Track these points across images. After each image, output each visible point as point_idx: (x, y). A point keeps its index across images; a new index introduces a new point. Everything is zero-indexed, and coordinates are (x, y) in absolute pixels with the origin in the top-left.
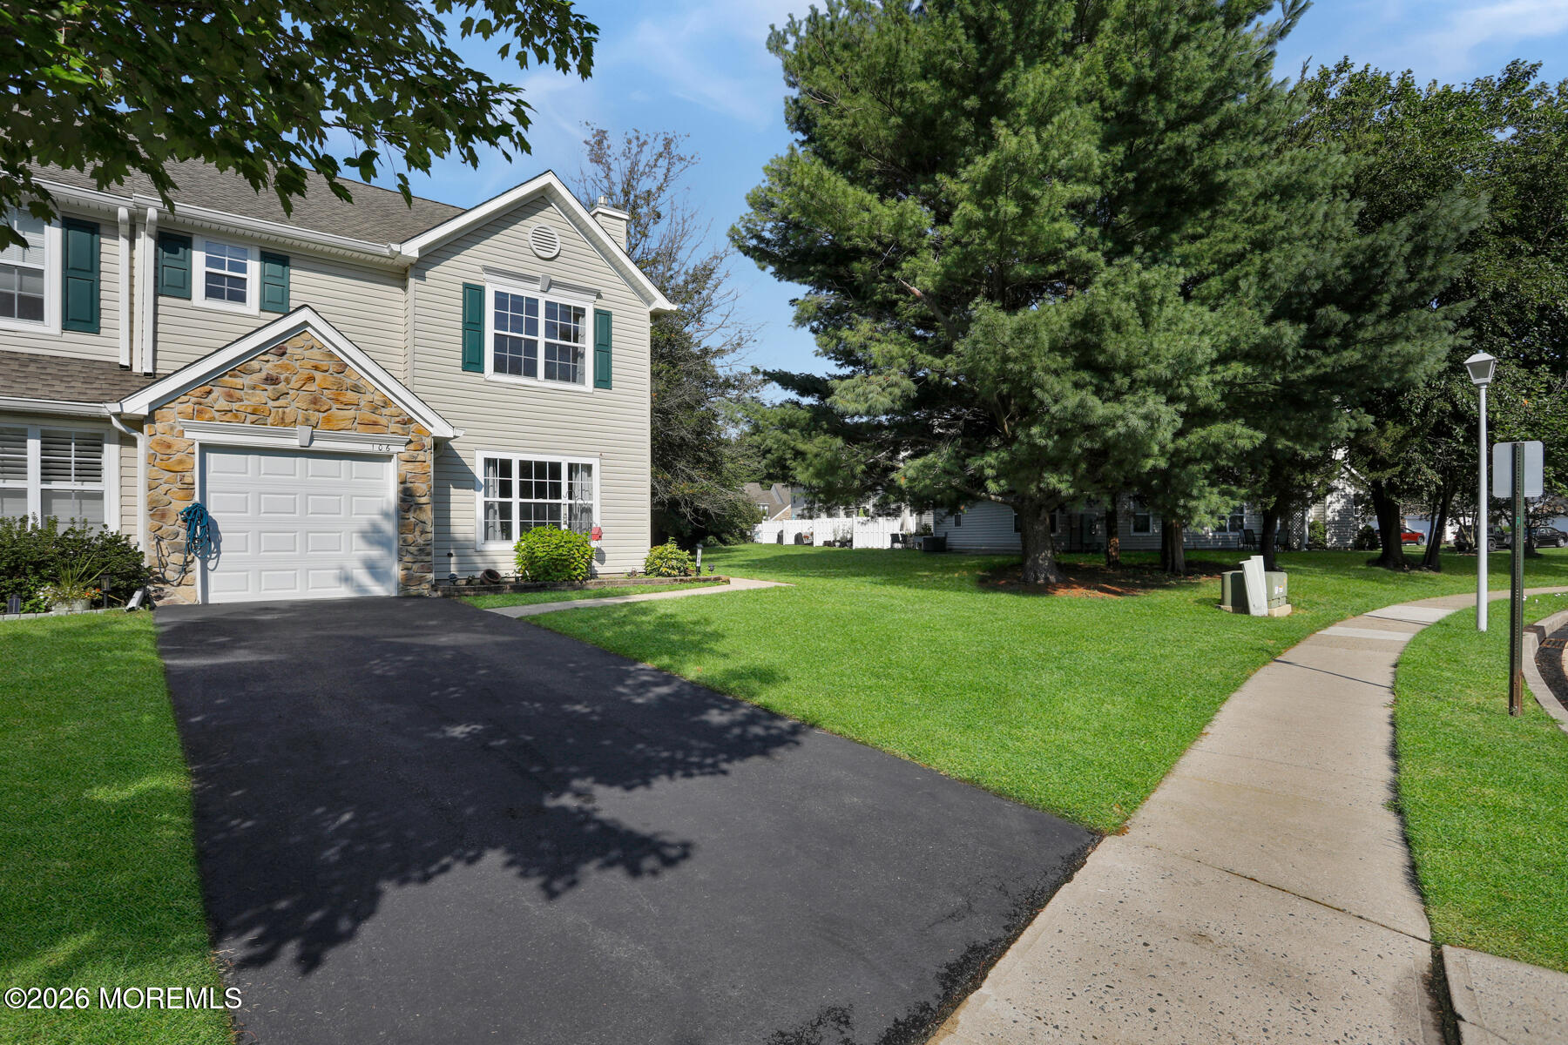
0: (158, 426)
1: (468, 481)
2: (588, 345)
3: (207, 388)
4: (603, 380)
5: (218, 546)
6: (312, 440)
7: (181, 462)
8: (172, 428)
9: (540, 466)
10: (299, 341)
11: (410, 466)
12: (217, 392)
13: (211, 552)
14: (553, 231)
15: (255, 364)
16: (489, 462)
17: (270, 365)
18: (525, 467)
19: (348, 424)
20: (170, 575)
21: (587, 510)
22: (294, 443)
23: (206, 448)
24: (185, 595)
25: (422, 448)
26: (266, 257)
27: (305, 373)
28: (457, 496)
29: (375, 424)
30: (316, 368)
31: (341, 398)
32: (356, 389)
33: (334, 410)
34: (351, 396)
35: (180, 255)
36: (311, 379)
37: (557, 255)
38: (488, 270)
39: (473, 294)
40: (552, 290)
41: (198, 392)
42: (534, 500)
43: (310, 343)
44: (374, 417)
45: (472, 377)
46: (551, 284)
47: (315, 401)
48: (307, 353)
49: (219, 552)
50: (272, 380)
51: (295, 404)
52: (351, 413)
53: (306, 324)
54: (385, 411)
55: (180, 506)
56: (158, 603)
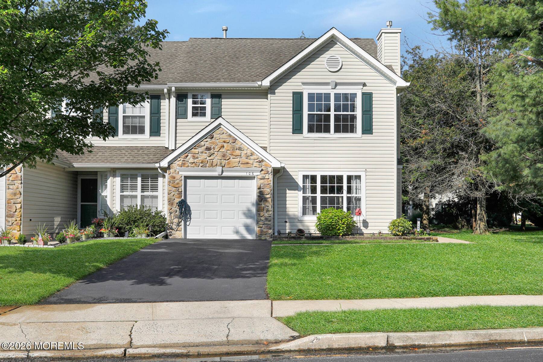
0: (171, 170)
1: (294, 186)
2: (359, 113)
3: (186, 154)
4: (368, 129)
5: (190, 216)
6: (222, 172)
7: (178, 184)
8: (175, 171)
9: (332, 178)
10: (218, 132)
11: (262, 181)
12: (190, 155)
13: (188, 219)
14: (338, 56)
15: (203, 143)
16: (305, 177)
17: (207, 143)
18: (324, 178)
19: (236, 164)
20: (174, 227)
21: (359, 200)
22: (216, 174)
23: (186, 178)
24: (178, 235)
25: (268, 173)
26: (213, 96)
27: (220, 145)
28: (290, 194)
29: (247, 163)
30: (224, 142)
31: (234, 154)
32: (240, 149)
33: (231, 159)
34: (238, 152)
35: (184, 102)
36: (223, 147)
37: (341, 68)
38: (304, 84)
39: (297, 97)
40: (338, 87)
41: (183, 156)
42: (328, 195)
43: (222, 132)
44: (247, 160)
45: (298, 136)
46: (336, 84)
47: (224, 156)
48: (221, 136)
49: (191, 219)
50: (208, 149)
51: (217, 158)
52: (238, 160)
53: (220, 124)
54: (252, 157)
55: (177, 200)
56: (170, 237)
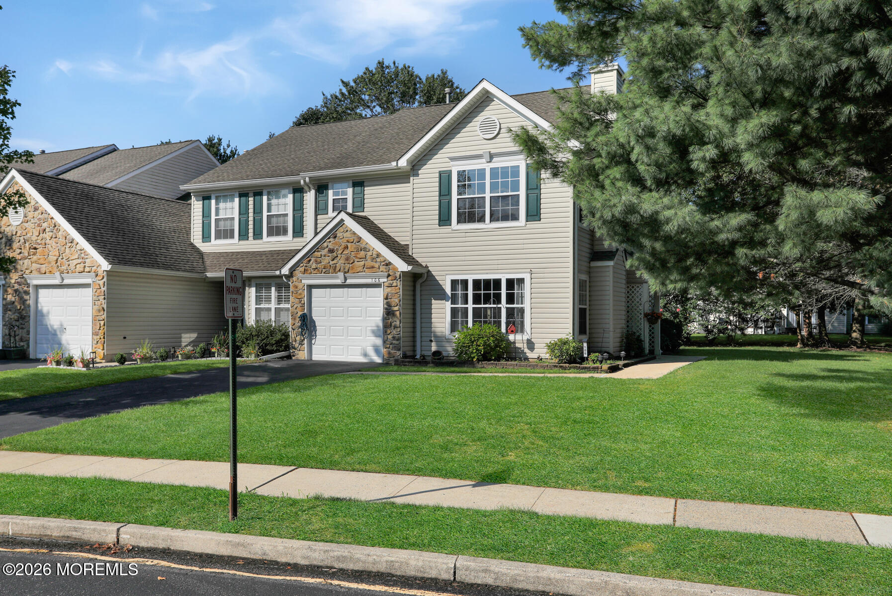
0: (294, 278)
1: (441, 296)
2: (522, 193)
3: (309, 259)
4: (534, 214)
5: (315, 333)
6: (346, 279)
7: (300, 294)
8: (298, 279)
9: (487, 283)
10: (341, 229)
11: (389, 289)
12: (313, 259)
13: (313, 336)
14: (494, 118)
15: (325, 245)
16: (454, 283)
17: (330, 244)
18: (477, 283)
19: (361, 269)
20: (297, 345)
21: (522, 311)
22: (338, 281)
23: (311, 287)
24: (302, 355)
25: (395, 278)
26: (355, 185)
27: (343, 245)
28: (436, 304)
29: (373, 267)
30: (348, 241)
31: (358, 256)
32: (365, 249)
33: (356, 262)
34: (362, 253)
35: (324, 194)
36: (347, 247)
37: (499, 133)
38: (453, 159)
39: (444, 178)
40: (495, 160)
41: (305, 261)
42: (482, 306)
43: (346, 230)
44: (373, 264)
45: (445, 229)
46: (492, 156)
47: (347, 259)
48: (345, 235)
49: (316, 336)
50: (331, 251)
51: (340, 262)
52: (362, 263)
53: (342, 220)
54: (378, 260)
55: (300, 313)
56: (293, 358)
